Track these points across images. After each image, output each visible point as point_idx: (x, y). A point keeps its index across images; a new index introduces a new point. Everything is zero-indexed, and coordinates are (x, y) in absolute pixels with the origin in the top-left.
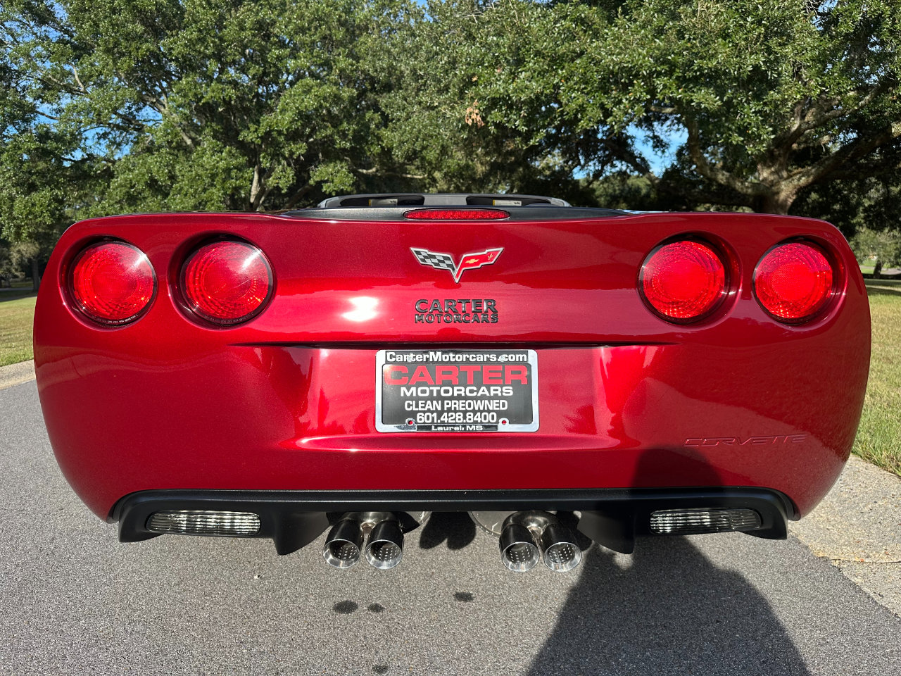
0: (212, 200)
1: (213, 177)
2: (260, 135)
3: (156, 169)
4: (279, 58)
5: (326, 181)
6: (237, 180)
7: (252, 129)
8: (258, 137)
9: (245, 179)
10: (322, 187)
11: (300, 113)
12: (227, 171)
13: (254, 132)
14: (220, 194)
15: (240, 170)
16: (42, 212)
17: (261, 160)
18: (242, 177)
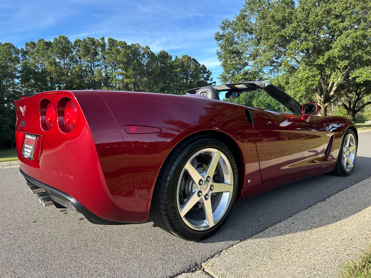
0: (300, 91)
1: (301, 81)
2: (325, 60)
3: (281, 81)
4: (335, 24)
5: (358, 77)
6: (312, 81)
7: (321, 58)
8: (324, 61)
9: (316, 81)
10: (356, 80)
11: (343, 47)
12: (308, 78)
13: (322, 59)
14: (304, 88)
15: (314, 77)
16: (242, 101)
17: (326, 71)
18: (315, 80)
